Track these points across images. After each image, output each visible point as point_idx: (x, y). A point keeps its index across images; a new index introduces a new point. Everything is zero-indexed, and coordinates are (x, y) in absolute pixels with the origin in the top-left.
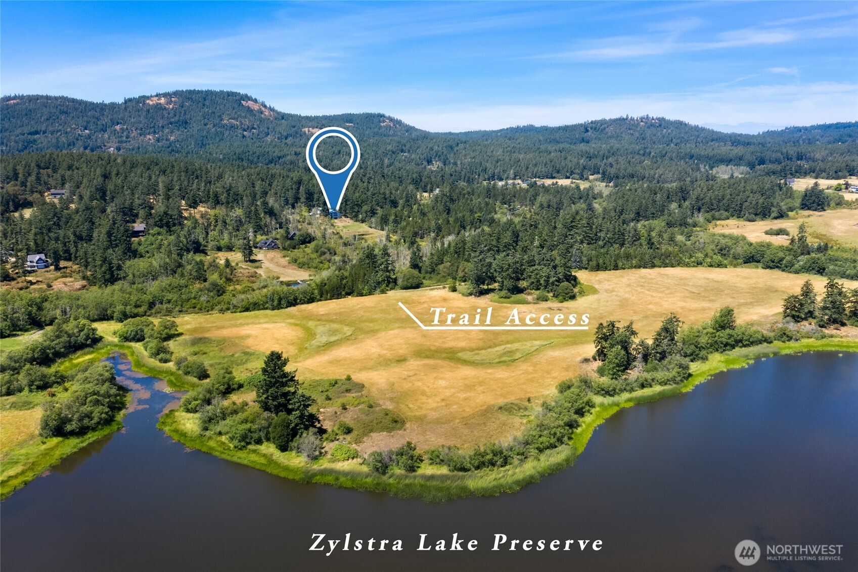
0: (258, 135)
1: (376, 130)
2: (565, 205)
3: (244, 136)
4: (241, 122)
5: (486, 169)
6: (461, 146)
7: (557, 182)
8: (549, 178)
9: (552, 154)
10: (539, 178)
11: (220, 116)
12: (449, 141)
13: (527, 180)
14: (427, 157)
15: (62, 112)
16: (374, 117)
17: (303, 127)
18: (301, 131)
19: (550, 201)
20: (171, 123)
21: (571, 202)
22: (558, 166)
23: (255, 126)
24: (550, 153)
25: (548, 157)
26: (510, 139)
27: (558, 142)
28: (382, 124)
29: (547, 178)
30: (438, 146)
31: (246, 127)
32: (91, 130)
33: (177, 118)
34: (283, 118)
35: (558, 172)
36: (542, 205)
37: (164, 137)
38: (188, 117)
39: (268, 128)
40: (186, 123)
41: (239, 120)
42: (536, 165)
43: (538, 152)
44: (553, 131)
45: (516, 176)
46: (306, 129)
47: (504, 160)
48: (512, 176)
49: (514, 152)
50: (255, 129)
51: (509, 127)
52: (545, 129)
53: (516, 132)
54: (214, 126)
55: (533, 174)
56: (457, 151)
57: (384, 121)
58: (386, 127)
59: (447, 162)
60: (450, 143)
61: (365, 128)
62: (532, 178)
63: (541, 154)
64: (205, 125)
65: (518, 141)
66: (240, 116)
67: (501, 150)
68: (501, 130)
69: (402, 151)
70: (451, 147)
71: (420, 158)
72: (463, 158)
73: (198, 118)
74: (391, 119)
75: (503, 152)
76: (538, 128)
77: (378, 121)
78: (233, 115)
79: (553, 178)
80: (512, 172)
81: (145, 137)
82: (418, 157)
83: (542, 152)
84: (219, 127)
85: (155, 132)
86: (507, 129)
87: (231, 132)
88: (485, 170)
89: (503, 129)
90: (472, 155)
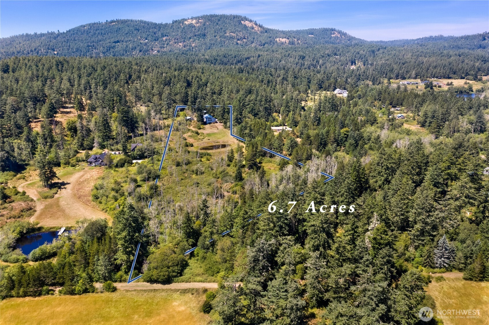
0: (246, 43)
1: (327, 40)
2: (452, 116)
3: (237, 44)
4: (237, 34)
5: (393, 69)
6: (381, 51)
7: (452, 83)
8: (446, 78)
9: (452, 58)
10: (437, 77)
11: (224, 31)
12: (373, 47)
13: (426, 80)
14: (352, 59)
15: (136, 29)
16: (328, 31)
17: (276, 37)
18: (274, 40)
19: (435, 111)
20: (195, 36)
21: (459, 113)
22: (455, 68)
23: (246, 37)
24: (450, 57)
25: (448, 60)
26: (421, 46)
27: (459, 48)
28: (332, 36)
29: (444, 78)
30: (364, 51)
31: (240, 38)
32: (148, 40)
33: (199, 32)
34: (266, 32)
35: (454, 73)
36: (426, 114)
37: (189, 45)
38: (206, 31)
39: (254, 39)
40: (205, 35)
41: (236, 33)
42: (435, 67)
43: (441, 55)
44: (457, 40)
45: (417, 76)
46: (278, 39)
47: (410, 62)
48: (413, 75)
49: (421, 56)
50: (246, 39)
51: (424, 37)
52: (452, 38)
53: (429, 40)
54: (220, 37)
55: (431, 75)
56: (377, 54)
57: (334, 34)
58: (335, 38)
59: (366, 63)
60: (373, 49)
61: (321, 38)
62: (430, 78)
63: (443, 57)
64: (215, 37)
65: (428, 47)
66: (237, 31)
67: (410, 54)
68: (418, 39)
69: (335, 54)
70: (373, 52)
71: (346, 60)
72: (379, 60)
73: (212, 32)
74: (339, 32)
75: (412, 56)
76: (445, 37)
77: (330, 33)
78: (232, 30)
79: (449, 78)
80: (414, 72)
81: (178, 44)
82: (345, 59)
83: (443, 56)
84: (223, 38)
85: (184, 41)
86: (423, 38)
87: (230, 41)
88: (392, 71)
89: (420, 39)
90: (387, 58)
